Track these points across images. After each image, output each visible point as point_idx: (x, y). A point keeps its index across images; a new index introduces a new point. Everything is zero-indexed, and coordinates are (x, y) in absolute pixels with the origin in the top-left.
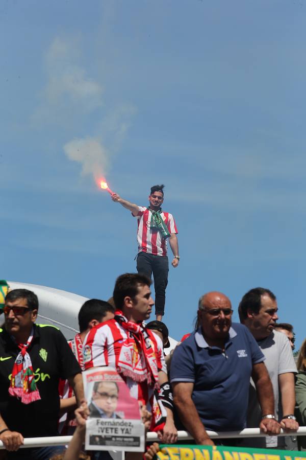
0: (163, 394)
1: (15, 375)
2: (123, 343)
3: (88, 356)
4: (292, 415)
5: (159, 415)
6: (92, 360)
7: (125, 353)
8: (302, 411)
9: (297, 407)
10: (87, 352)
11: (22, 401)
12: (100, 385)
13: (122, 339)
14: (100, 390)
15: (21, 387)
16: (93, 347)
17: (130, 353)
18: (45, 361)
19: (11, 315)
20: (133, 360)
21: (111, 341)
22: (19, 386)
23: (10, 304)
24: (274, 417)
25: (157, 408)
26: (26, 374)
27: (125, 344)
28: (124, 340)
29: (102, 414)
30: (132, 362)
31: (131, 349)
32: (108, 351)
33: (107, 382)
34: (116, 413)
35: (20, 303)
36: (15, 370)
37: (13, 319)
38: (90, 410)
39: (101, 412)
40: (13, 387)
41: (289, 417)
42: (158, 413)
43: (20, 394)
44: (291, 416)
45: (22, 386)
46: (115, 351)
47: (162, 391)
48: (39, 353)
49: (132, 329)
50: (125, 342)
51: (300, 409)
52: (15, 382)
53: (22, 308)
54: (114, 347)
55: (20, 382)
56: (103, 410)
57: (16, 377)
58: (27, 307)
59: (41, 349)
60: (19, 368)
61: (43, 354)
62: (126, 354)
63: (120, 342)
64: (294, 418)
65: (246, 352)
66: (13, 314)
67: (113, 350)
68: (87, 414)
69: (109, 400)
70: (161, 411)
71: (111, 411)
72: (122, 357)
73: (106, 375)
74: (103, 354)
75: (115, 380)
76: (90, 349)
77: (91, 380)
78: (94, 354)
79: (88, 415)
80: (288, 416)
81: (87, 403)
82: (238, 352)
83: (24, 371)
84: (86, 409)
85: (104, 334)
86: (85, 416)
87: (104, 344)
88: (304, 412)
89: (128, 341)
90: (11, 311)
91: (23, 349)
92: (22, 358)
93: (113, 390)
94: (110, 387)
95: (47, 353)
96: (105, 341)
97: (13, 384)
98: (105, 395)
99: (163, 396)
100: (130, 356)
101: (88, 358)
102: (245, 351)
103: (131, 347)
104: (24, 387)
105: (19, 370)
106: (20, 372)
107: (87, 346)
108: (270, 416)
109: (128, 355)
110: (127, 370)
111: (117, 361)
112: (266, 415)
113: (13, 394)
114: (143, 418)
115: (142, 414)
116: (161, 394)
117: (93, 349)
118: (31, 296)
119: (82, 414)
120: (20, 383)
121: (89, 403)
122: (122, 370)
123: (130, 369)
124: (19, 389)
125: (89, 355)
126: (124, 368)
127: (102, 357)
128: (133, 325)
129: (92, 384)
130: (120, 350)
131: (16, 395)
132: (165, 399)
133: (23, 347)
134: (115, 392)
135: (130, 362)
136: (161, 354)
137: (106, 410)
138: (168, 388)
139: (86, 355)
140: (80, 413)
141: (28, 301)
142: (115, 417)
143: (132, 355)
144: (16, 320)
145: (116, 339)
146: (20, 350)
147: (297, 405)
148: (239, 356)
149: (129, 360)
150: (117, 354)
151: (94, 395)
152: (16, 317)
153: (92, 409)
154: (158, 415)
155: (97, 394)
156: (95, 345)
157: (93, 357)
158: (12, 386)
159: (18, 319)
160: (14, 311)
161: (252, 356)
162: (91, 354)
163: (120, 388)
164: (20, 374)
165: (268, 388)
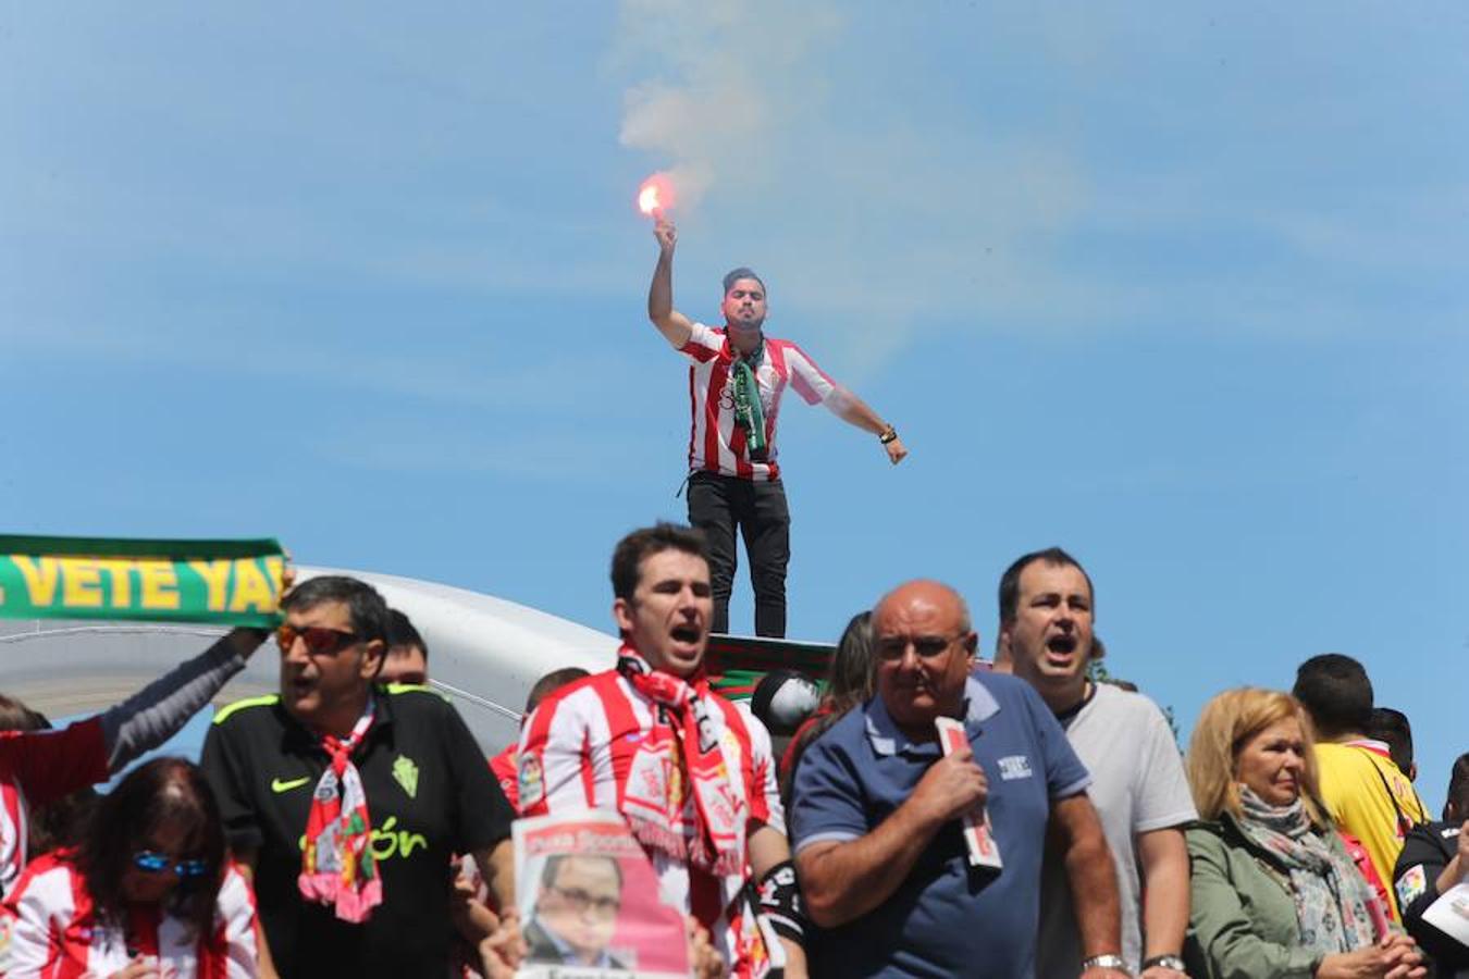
0: (775, 896)
1: (316, 836)
2: (641, 741)
3: (532, 787)
4: (1173, 956)
5: (763, 962)
6: (544, 797)
7: (643, 772)
8: (1204, 943)
9: (1190, 932)
10: (529, 772)
11: (339, 914)
12: (564, 865)
13: (636, 730)
14: (563, 881)
15: (333, 872)
16: (548, 758)
17: (659, 772)
18: (412, 794)
19: (298, 651)
20: (668, 792)
21: (602, 735)
22: (329, 866)
23: (298, 619)
24: (1119, 963)
25: (755, 941)
26: (350, 831)
27: (645, 745)
28: (644, 734)
29: (567, 955)
30: (668, 801)
31: (664, 761)
32: (592, 766)
33: (586, 855)
34: (609, 952)
35: (330, 616)
36: (315, 819)
37: (303, 666)
38: (529, 943)
39: (563, 948)
40: (311, 872)
41: (1163, 963)
42: (758, 955)
43: (333, 893)
44: (1170, 960)
45: (338, 867)
46: (615, 767)
47: (770, 887)
48: (393, 769)
49: (661, 693)
50: (646, 739)
51: (1200, 938)
52: (315, 856)
53: (333, 632)
54: (612, 754)
55: (332, 856)
56: (569, 942)
57: (319, 840)
58: (347, 630)
59: (396, 758)
60: (328, 812)
61: (406, 773)
62: (648, 774)
63: (632, 739)
64: (1178, 965)
65: (1028, 764)
66: (304, 649)
67: (610, 765)
68: (517, 953)
69: (592, 913)
70: (766, 951)
71: (594, 944)
72: (636, 785)
73: (583, 834)
74: (579, 778)
75: (612, 849)
76: (536, 764)
77: (539, 850)
78: (552, 778)
79: (522, 957)
80: (1161, 958)
81: (518, 919)
82: (1001, 763)
83: (344, 822)
84: (513, 939)
85: (579, 717)
86: (512, 958)
87: (579, 747)
88: (1211, 946)
89: (654, 737)
90: (299, 640)
91: (339, 756)
92: (336, 781)
93: (605, 881)
94: (595, 874)
95: (416, 771)
96: (582, 736)
97: (310, 862)
98: (579, 897)
99: (776, 902)
100: (660, 780)
101: (533, 792)
102: (1023, 759)
103: (666, 753)
104: (344, 869)
105: (327, 820)
106: (330, 823)
107: (530, 755)
108: (1106, 961)
109: (654, 777)
110: (652, 825)
111: (621, 797)
112: (1096, 957)
113: (310, 894)
114: (697, 969)
115: (692, 956)
116: (767, 899)
117: (546, 764)
118: (364, 599)
119: (502, 952)
120: (331, 859)
121: (526, 920)
122: (637, 825)
123: (662, 820)
124: (329, 877)
125: (534, 781)
126: (642, 819)
127: (577, 785)
128: (665, 683)
129: (540, 862)
130: (628, 765)
131: (319, 896)
132: (781, 914)
133: (338, 748)
134: (612, 891)
135: (659, 801)
136: (764, 776)
137: (579, 941)
138: (790, 881)
139: (527, 784)
140: (498, 949)
141: (354, 615)
142: (607, 963)
143: (666, 778)
144: (311, 670)
145: (618, 732)
146: (329, 759)
147: (1191, 925)
148: (1005, 776)
149: (658, 793)
150: (621, 776)
151: (542, 897)
152: (313, 661)
153: (535, 938)
154: (757, 963)
155: (554, 892)
156: (555, 750)
157: (548, 789)
158: (306, 869)
159: (318, 666)
160: (306, 641)
161: (1048, 776)
162: (542, 779)
163: (628, 876)
164: (329, 830)
165: (1099, 873)
